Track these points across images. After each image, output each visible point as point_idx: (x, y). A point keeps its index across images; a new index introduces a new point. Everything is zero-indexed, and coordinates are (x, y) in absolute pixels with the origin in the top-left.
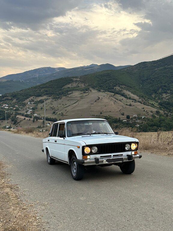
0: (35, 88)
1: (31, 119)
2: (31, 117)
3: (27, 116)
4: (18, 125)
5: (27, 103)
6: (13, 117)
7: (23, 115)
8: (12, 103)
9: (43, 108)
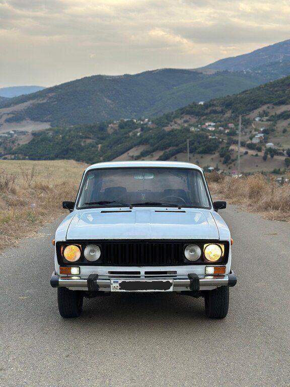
0: (273, 85)
1: (259, 154)
2: (259, 150)
3: (251, 147)
4: (232, 165)
5: (254, 120)
6: (223, 148)
7: (243, 144)
8: (222, 119)
9: (288, 129)
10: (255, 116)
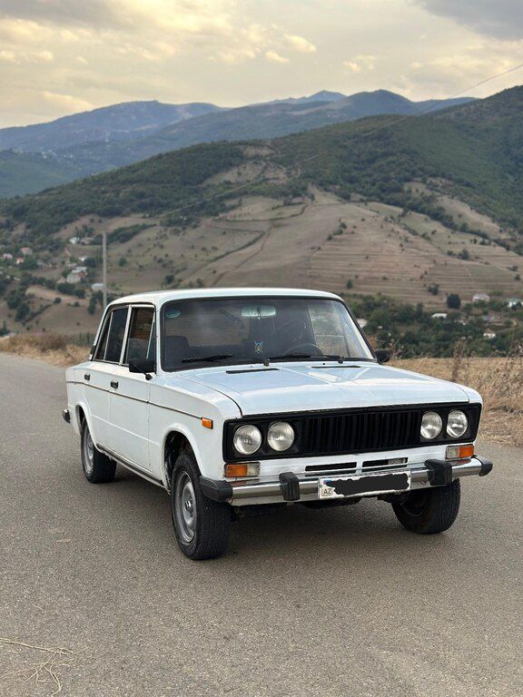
0: (100, 180)
1: (81, 302)
2: (81, 295)
3: (66, 289)
4: (33, 323)
5: (68, 242)
6: (13, 292)
7: (50, 285)
8: (9, 240)
9: (128, 259)
10: (69, 235)
